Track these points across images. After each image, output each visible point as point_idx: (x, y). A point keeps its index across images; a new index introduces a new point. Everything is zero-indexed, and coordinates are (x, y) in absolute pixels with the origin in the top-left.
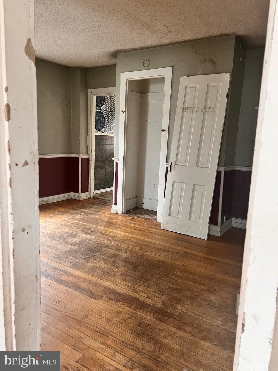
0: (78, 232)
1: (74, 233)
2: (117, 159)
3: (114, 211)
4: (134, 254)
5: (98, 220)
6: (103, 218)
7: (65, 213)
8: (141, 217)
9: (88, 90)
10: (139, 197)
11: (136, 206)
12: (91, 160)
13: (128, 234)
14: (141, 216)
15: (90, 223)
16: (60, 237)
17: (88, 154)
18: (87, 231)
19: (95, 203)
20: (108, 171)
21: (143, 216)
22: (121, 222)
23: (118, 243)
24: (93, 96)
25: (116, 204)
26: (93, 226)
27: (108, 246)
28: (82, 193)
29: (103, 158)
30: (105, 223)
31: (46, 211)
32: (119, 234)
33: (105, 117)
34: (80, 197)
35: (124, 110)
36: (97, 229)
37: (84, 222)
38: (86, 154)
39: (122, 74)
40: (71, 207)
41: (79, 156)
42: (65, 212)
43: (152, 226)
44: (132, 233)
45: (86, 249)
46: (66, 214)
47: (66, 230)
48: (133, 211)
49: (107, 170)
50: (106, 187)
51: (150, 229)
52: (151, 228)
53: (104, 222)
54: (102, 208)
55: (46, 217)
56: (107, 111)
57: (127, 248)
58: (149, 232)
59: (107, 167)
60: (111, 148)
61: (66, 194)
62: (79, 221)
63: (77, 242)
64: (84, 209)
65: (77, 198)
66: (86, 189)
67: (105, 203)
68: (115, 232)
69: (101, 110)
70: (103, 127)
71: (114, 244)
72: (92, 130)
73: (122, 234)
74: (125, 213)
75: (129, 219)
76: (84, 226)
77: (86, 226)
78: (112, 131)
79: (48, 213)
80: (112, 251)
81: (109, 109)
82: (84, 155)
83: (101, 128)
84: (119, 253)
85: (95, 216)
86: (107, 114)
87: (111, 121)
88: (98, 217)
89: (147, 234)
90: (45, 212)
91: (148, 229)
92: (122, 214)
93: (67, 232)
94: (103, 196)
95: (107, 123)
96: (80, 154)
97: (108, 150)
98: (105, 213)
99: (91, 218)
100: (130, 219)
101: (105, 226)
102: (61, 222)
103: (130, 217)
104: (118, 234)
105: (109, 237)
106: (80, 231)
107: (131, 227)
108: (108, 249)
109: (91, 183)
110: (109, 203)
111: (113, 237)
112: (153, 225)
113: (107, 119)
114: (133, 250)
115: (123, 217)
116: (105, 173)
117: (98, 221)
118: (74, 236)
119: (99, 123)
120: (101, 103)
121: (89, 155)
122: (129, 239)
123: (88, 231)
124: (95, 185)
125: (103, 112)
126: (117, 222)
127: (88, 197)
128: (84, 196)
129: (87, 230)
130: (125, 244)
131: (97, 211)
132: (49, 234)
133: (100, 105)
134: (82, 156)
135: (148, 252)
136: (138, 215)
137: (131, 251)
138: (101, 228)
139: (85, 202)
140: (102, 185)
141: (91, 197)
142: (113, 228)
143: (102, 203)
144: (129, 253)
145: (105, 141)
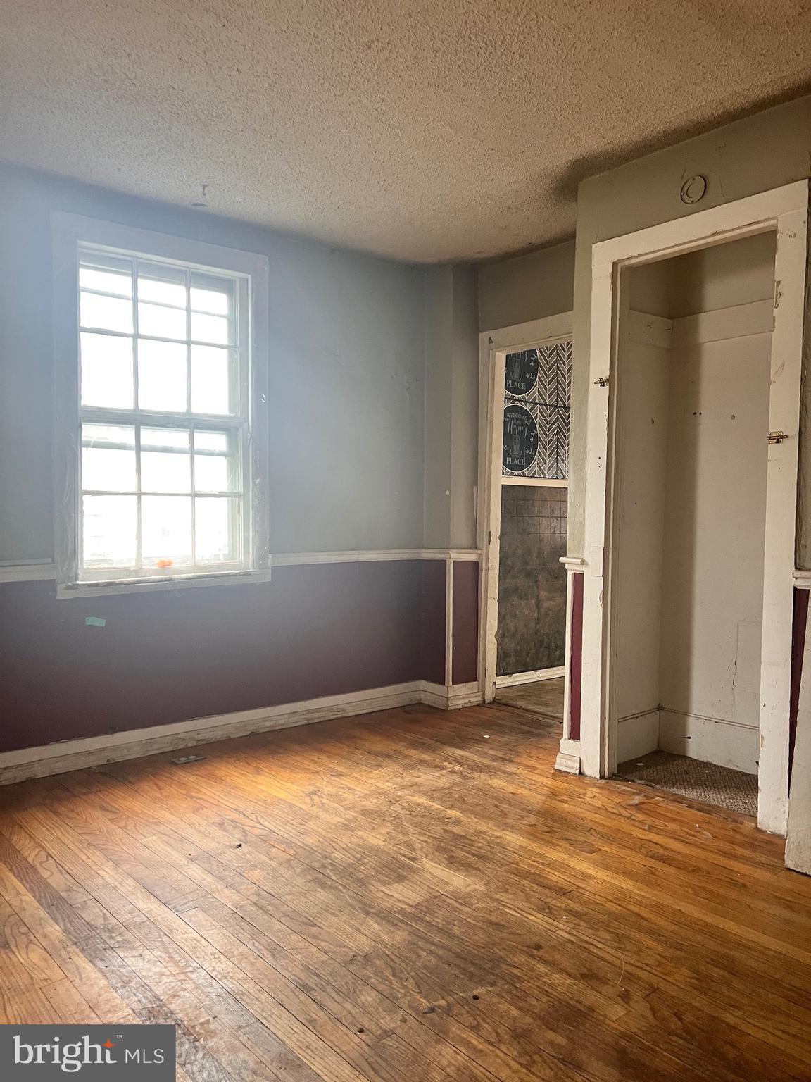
0: (418, 854)
1: (404, 856)
2: (579, 561)
3: (569, 763)
4: (666, 1013)
5: (505, 800)
6: (526, 792)
7: (387, 762)
8: (684, 798)
9: (480, 334)
10: (670, 711)
11: (658, 746)
12: (487, 570)
13: (630, 882)
14: (683, 792)
15: (472, 812)
16: (348, 872)
17: (476, 549)
18: (459, 851)
19: (498, 725)
20: (549, 609)
21: (691, 794)
22: (597, 818)
23: (585, 933)
24: (497, 353)
25: (575, 734)
26: (482, 827)
27: (538, 947)
28: (453, 684)
29: (531, 563)
30: (532, 819)
31: (327, 748)
32: (590, 876)
33: (537, 426)
34: (448, 698)
35: (606, 375)
36: (498, 844)
37: (451, 807)
38: (470, 549)
39: (596, 248)
40: (411, 736)
41: (447, 556)
42: (388, 756)
43: (741, 851)
44: (649, 878)
45: (440, 952)
46: (391, 763)
47: (376, 840)
48: (646, 767)
49: (545, 605)
50: (542, 666)
51: (732, 862)
52: (733, 856)
53: (529, 811)
54: (521, 748)
55: (318, 772)
56: (546, 405)
57: (630, 969)
58: (732, 883)
59: (543, 595)
60: (559, 526)
61: (401, 687)
62: (432, 798)
63: (408, 909)
64: (456, 748)
65: (439, 704)
66: (469, 671)
67: (537, 725)
68: (572, 864)
69: (525, 402)
70: (530, 459)
71: (567, 936)
72: (490, 467)
73: (604, 881)
74: (612, 777)
75: (632, 802)
76: (447, 824)
77: (454, 823)
78: (562, 472)
79: (330, 755)
80: (556, 977)
81: (551, 400)
82: (464, 551)
83: (524, 461)
84: (590, 997)
85: (496, 780)
86: (544, 417)
87: (558, 439)
88: (504, 784)
89: (722, 891)
90: (322, 751)
91: (723, 861)
92: (601, 778)
93: (377, 850)
94: (529, 696)
95: (543, 444)
96: (447, 548)
97: (546, 533)
98: (532, 768)
99: (478, 789)
100: (636, 805)
101: (533, 834)
102: (366, 797)
103: (637, 797)
104: (586, 877)
105: (547, 891)
106: (427, 849)
107: (641, 847)
108: (541, 968)
109: (485, 649)
110: (550, 726)
111: (562, 892)
112: (742, 845)
113: (545, 433)
114: (662, 986)
115: (606, 792)
116: (536, 615)
117: (505, 806)
118: (398, 870)
119: (517, 447)
120: (524, 380)
121: (479, 552)
122: (639, 915)
123: (461, 854)
124: (502, 656)
125: (531, 410)
126: (582, 815)
127: (477, 699)
128: (461, 695)
129: (455, 846)
130: (620, 939)
131: (503, 759)
132: (311, 852)
133: (521, 386)
134: (455, 555)
135: (739, 1008)
136: (666, 789)
137: (655, 990)
138: (515, 839)
139: (463, 719)
140: (528, 659)
141: (487, 701)
142: (564, 844)
143: (523, 727)
144: (640, 1006)
145: (536, 504)
